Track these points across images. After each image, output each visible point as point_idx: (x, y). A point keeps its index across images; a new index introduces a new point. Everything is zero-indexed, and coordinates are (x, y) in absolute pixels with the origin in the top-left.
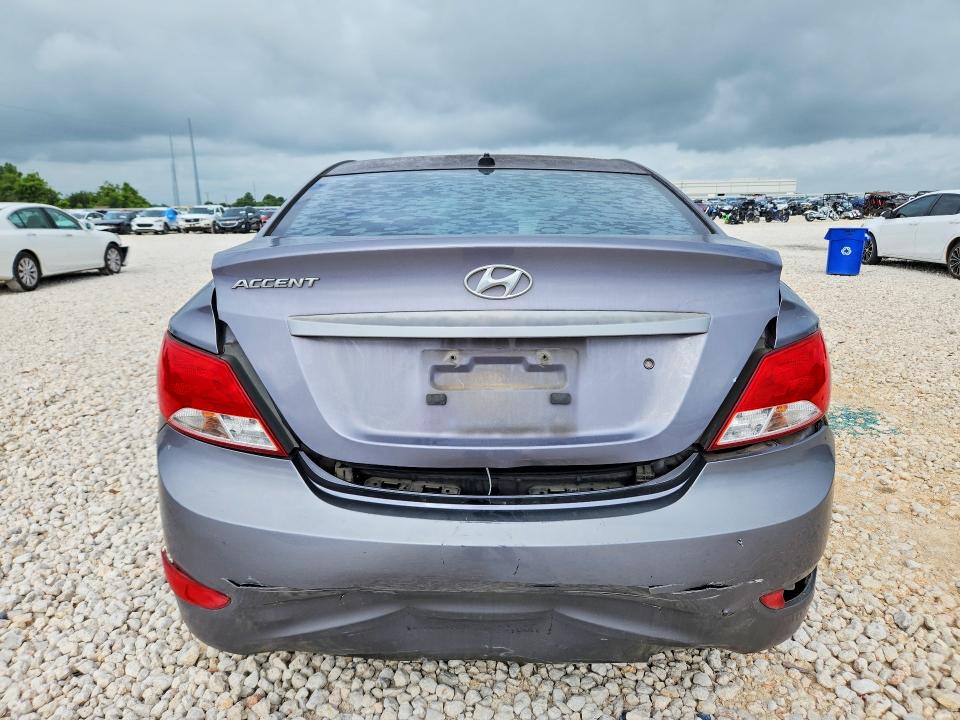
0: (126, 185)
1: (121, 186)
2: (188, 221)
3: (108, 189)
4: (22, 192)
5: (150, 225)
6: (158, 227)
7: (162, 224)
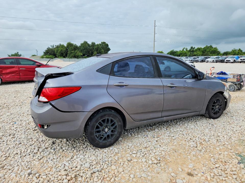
0: (240, 49)
1: (238, 49)
2: (241, 59)
3: (234, 50)
4: (212, 52)
5: (230, 60)
6: (231, 61)
7: (233, 60)
